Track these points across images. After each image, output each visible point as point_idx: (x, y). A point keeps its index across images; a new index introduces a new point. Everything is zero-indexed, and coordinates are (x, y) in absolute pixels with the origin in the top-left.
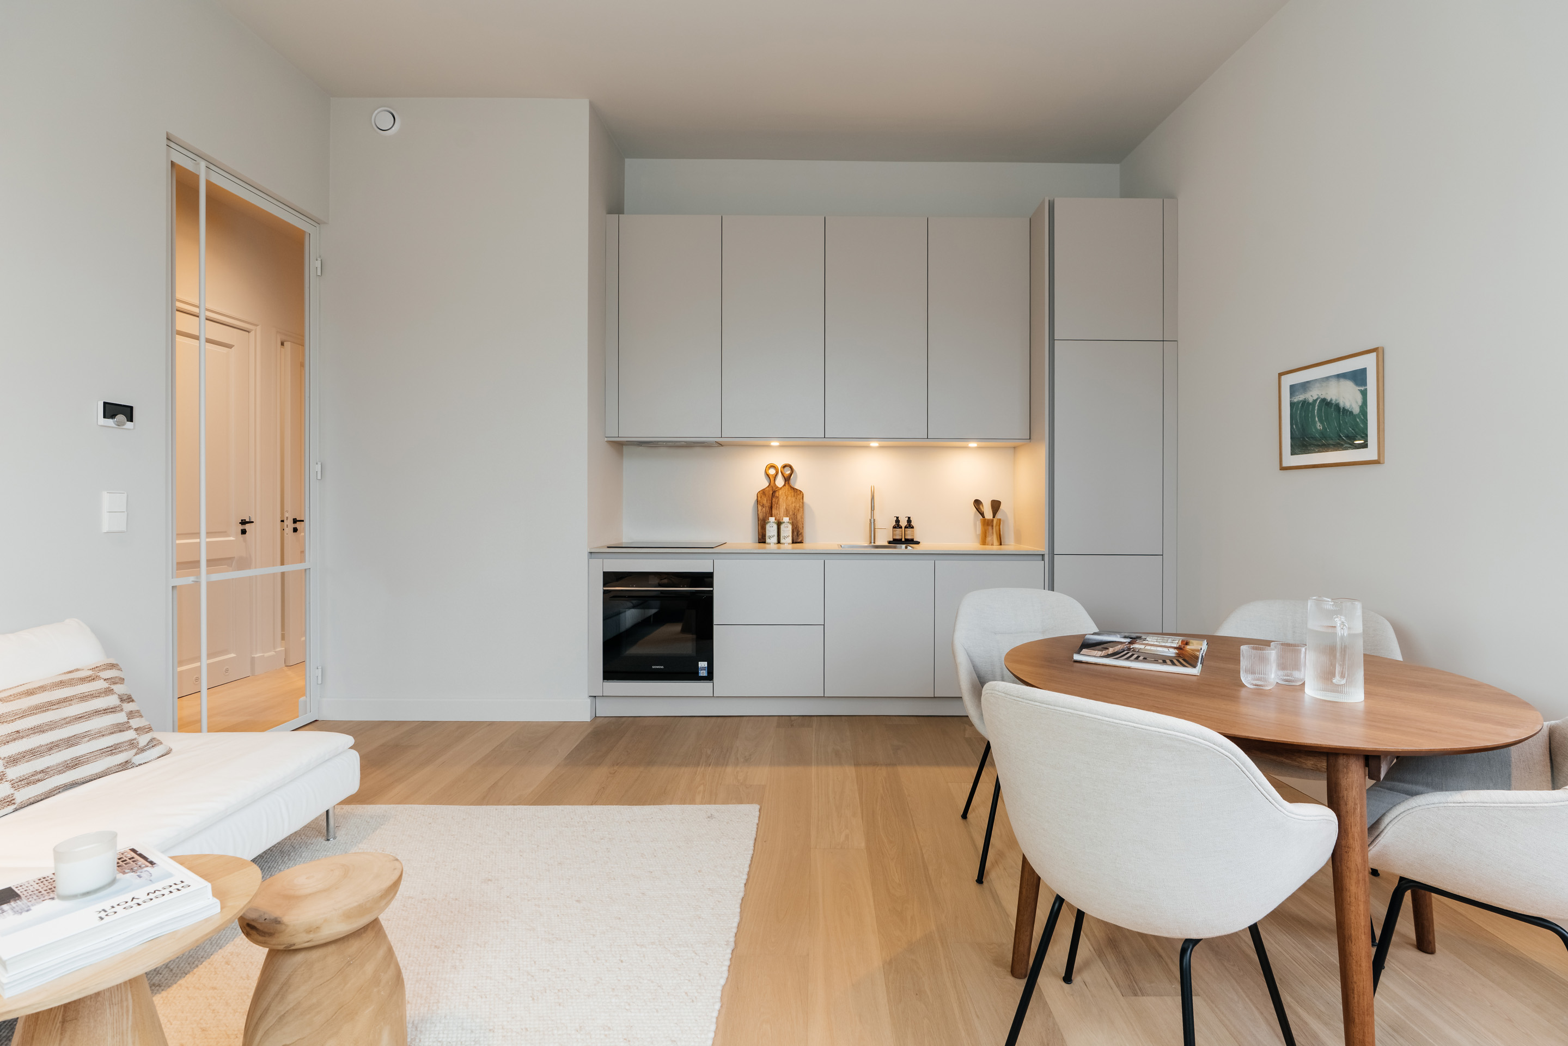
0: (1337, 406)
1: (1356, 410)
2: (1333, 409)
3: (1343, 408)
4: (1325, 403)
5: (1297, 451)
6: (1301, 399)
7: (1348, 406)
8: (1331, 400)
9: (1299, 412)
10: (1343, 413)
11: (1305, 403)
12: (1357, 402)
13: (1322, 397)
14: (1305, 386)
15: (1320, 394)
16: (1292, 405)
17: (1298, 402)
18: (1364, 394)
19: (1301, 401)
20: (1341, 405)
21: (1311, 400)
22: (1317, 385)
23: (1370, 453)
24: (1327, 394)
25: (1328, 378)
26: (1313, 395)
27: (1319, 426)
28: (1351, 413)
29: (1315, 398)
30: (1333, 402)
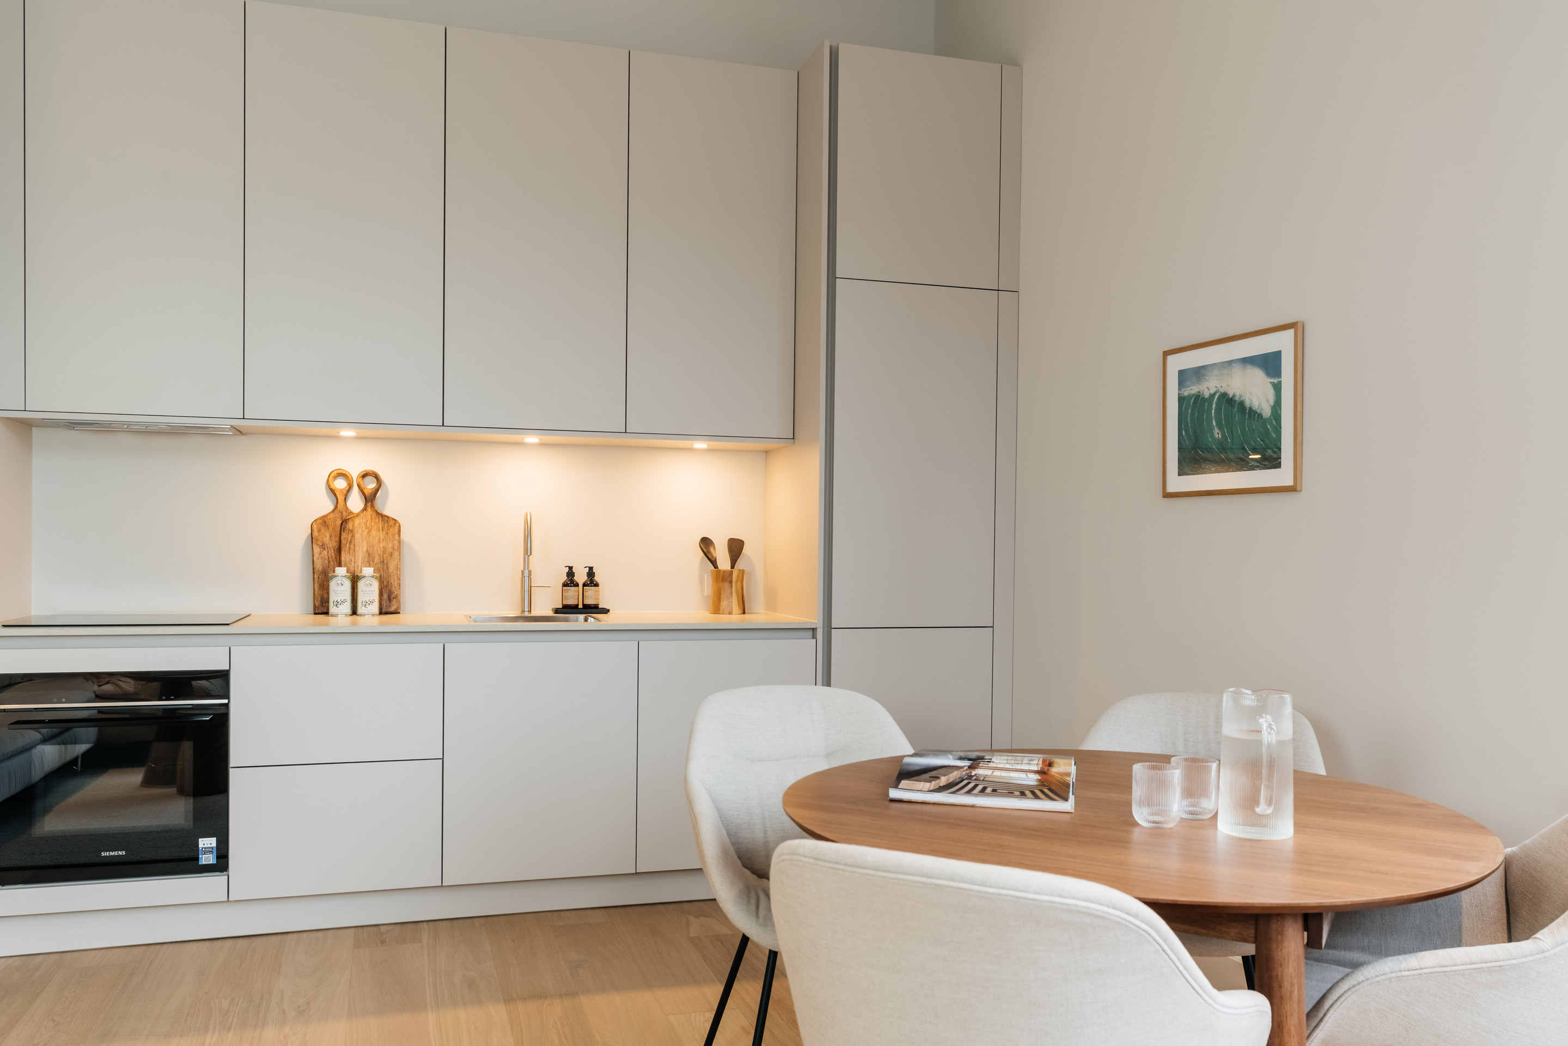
0: (1242, 404)
1: (1267, 412)
2: (1236, 409)
3: (1250, 408)
4: (1227, 401)
5: (1186, 469)
6: (1193, 392)
7: (1255, 406)
8: (1234, 396)
9: (1190, 411)
10: (1250, 416)
11: (1198, 398)
12: (1268, 401)
13: (1222, 390)
14: (1199, 373)
15: (1219, 386)
16: (1181, 400)
17: (1190, 397)
18: (1277, 388)
19: (1193, 395)
20: (1247, 404)
21: (1207, 395)
22: (1216, 372)
23: (1281, 476)
24: (1229, 386)
25: (1230, 363)
26: (1209, 386)
27: (1217, 433)
28: (1260, 415)
29: (1212, 392)
30: (1237, 398)
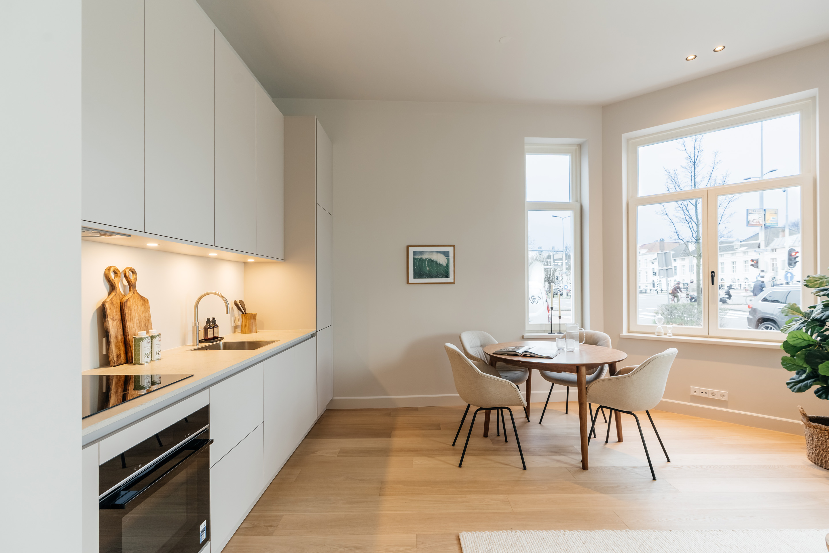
0: (436, 263)
1: (445, 265)
2: (434, 263)
3: (439, 263)
4: (431, 261)
5: (417, 277)
6: (419, 257)
7: (441, 263)
8: (434, 260)
9: (418, 262)
10: (439, 265)
11: (421, 259)
12: (445, 262)
13: (430, 258)
14: (421, 253)
15: (428, 257)
16: (414, 259)
17: (418, 259)
18: (448, 260)
19: (419, 258)
20: (438, 262)
21: (424, 258)
22: (428, 253)
24: (432, 257)
25: (432, 252)
26: (425, 257)
27: (428, 268)
28: (443, 265)
29: (426, 258)
30: (435, 261)
